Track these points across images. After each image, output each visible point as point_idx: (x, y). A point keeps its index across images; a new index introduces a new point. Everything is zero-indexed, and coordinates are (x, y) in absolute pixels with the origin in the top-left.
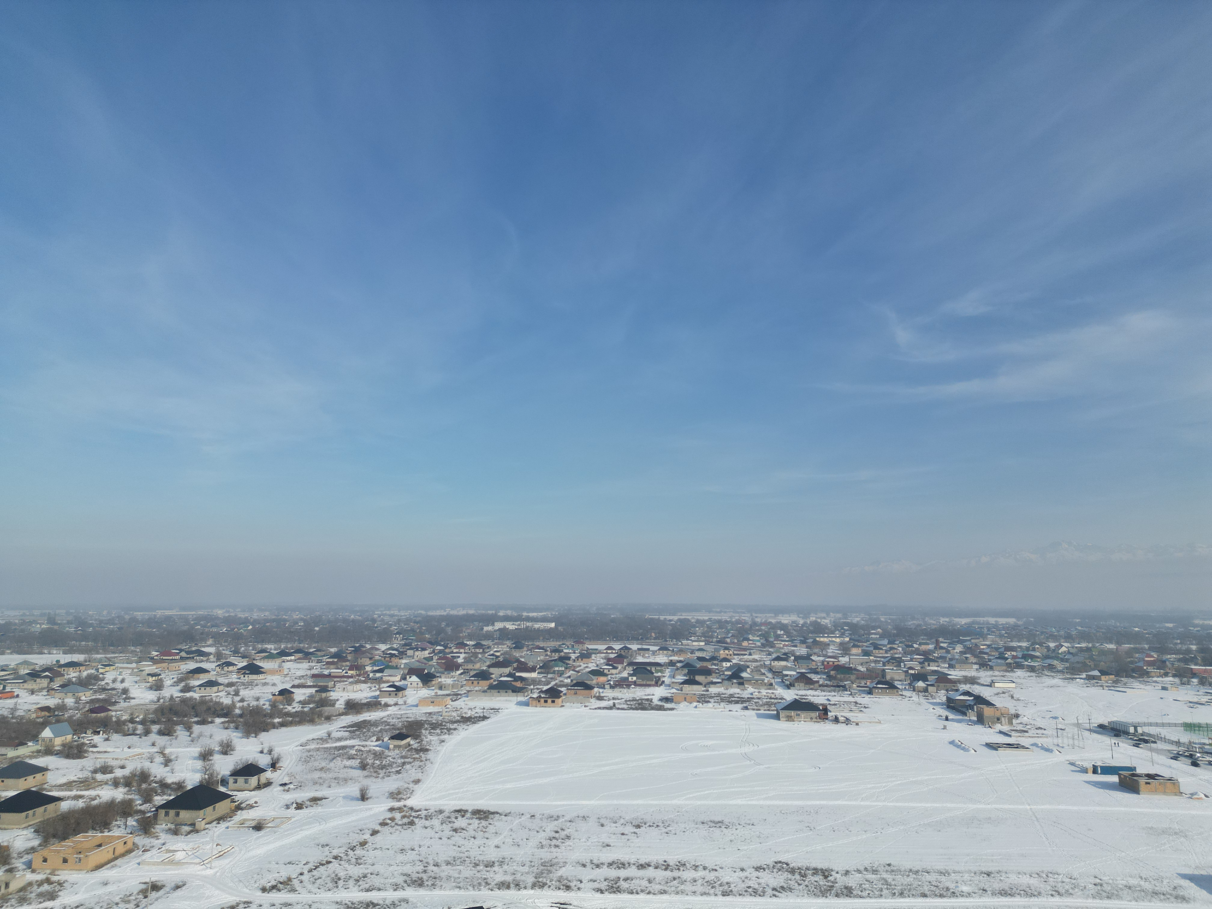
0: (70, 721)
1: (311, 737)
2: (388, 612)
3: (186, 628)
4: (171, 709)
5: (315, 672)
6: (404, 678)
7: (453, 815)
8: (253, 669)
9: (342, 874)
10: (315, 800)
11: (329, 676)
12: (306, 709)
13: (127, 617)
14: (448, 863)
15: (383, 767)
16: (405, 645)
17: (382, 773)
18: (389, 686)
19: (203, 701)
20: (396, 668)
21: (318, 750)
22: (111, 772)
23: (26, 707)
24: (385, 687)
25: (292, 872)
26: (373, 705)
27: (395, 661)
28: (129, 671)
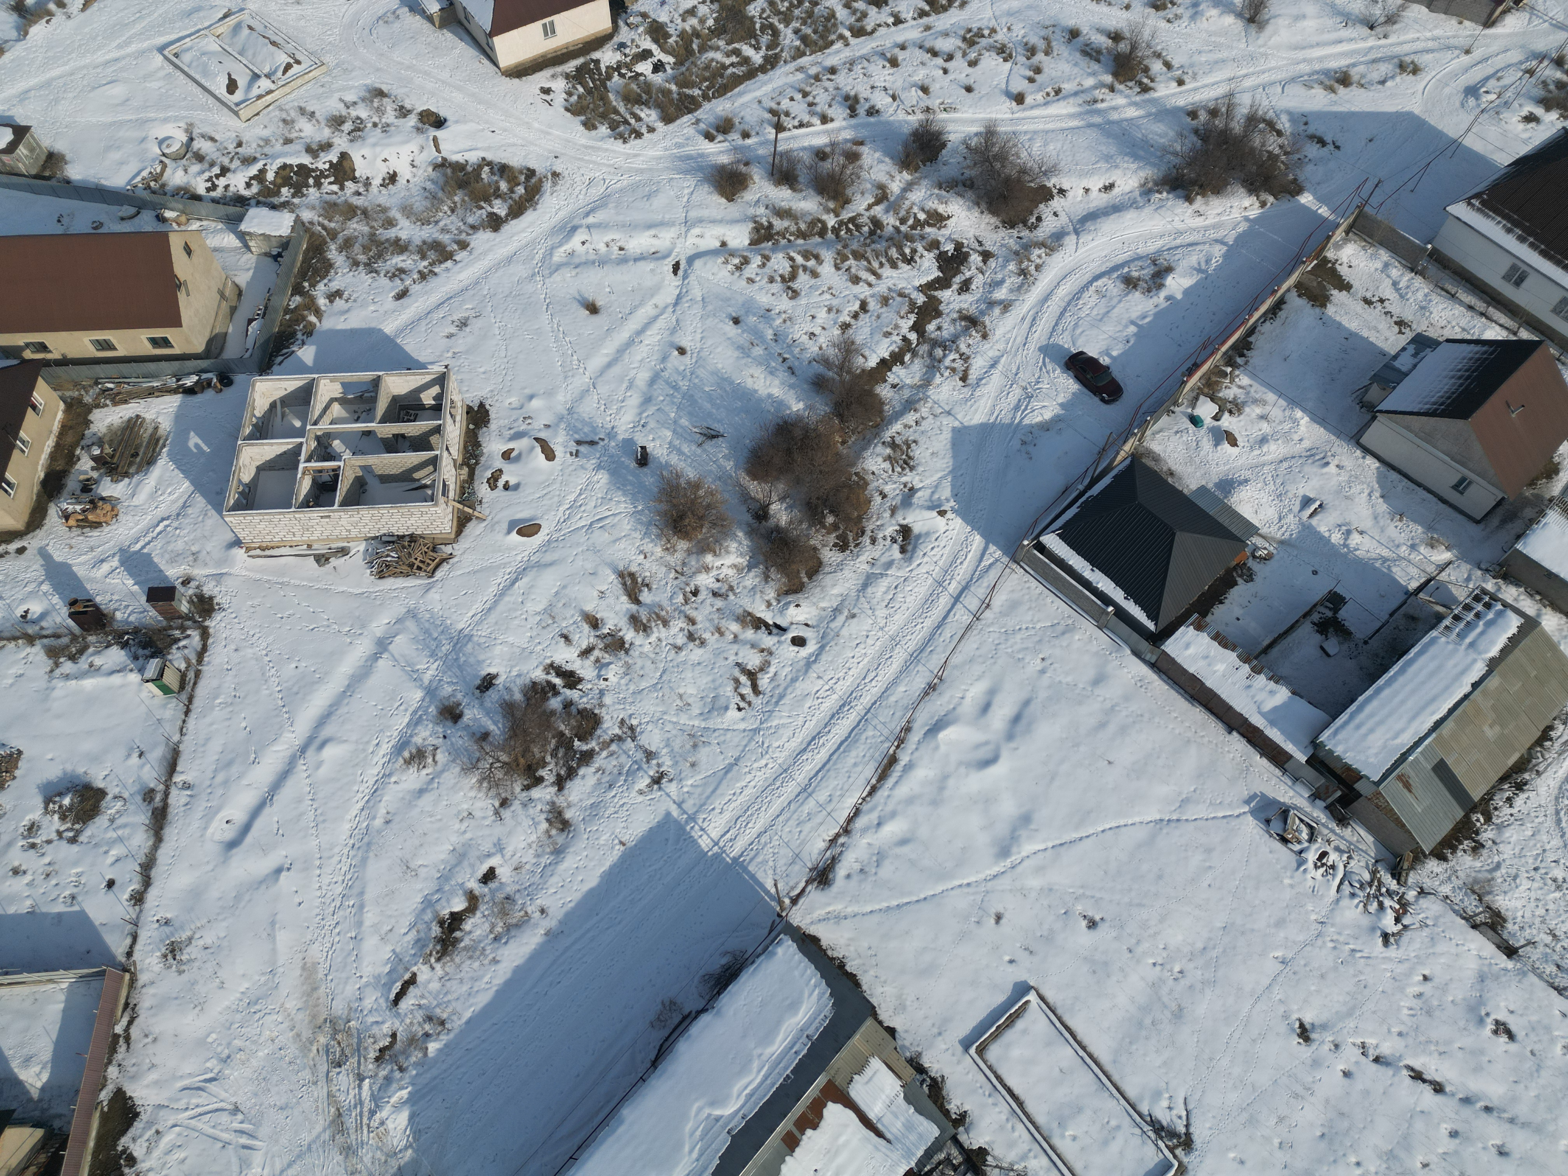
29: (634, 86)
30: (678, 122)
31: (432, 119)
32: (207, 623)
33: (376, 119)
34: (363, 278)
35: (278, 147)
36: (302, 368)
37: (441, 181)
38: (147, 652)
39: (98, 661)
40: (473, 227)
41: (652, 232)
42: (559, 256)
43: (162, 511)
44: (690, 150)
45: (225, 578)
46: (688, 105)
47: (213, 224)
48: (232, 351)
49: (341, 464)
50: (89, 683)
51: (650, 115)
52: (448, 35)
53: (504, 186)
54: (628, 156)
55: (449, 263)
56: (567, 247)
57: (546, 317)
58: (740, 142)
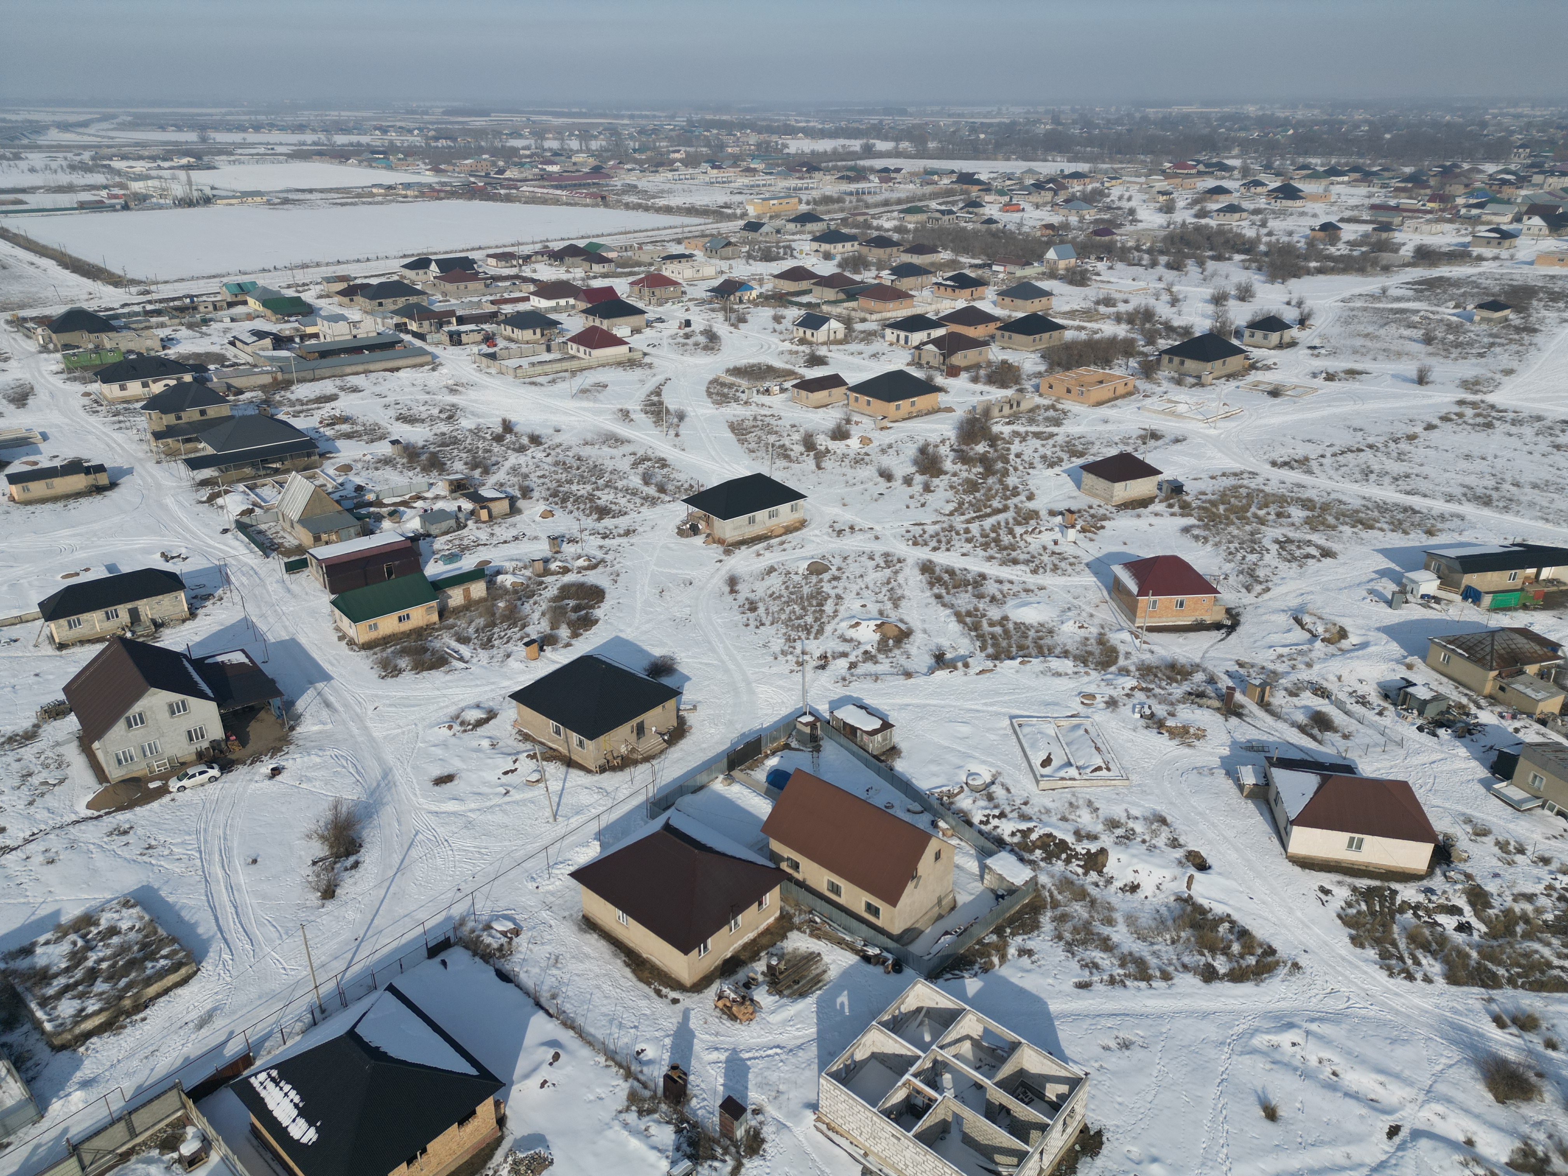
0: (1073, 242)
1: (1357, 291)
2: (1512, 110)
3: (1207, 131)
4: (1182, 238)
5: (1375, 201)
6: (1518, 219)
7: (1559, 426)
8: (1289, 192)
9: (1376, 467)
10: (1352, 373)
11: (1397, 208)
12: (1355, 253)
13: (1138, 115)
14: (1535, 486)
15: (1458, 345)
16: (1532, 166)
17: (1455, 352)
18: (1490, 231)
19: (1221, 231)
20: (1508, 202)
21: (1365, 309)
22: (1114, 305)
23: (1032, 223)
24: (1482, 231)
25: (1312, 452)
26: (1459, 255)
27: (1507, 191)
28: (1137, 187)
29: (1427, 932)
30: (1465, 989)
31: (1198, 861)
32: (745, 1161)
33: (1147, 838)
34: (1058, 952)
35: (1054, 819)
36: (961, 995)
37: (1177, 913)
38: (689, 1150)
39: (654, 1129)
40: (1185, 967)
41: (1381, 1078)
42: (1260, 1041)
43: (781, 1039)
44: (1467, 1022)
45: (785, 1131)
46: (1488, 980)
47: (968, 848)
48: (917, 948)
49: (940, 1098)
50: (635, 1143)
51: (1433, 966)
52: (1251, 805)
53: (1236, 948)
54: (1388, 990)
55: (1143, 984)
56: (1275, 1039)
57: (1214, 1091)
58: (1540, 1048)
